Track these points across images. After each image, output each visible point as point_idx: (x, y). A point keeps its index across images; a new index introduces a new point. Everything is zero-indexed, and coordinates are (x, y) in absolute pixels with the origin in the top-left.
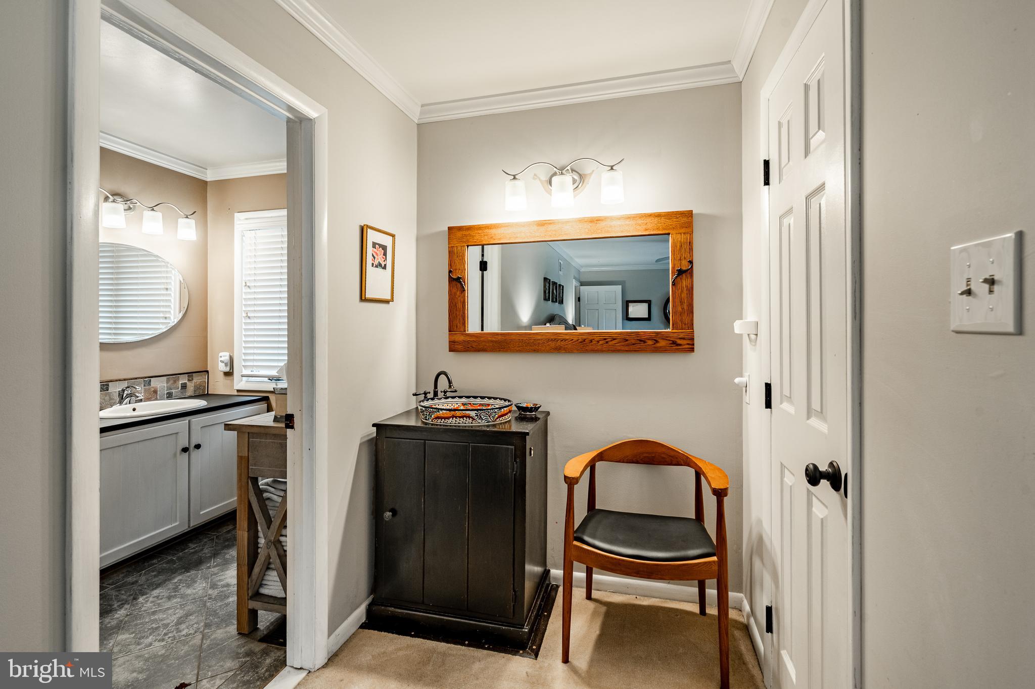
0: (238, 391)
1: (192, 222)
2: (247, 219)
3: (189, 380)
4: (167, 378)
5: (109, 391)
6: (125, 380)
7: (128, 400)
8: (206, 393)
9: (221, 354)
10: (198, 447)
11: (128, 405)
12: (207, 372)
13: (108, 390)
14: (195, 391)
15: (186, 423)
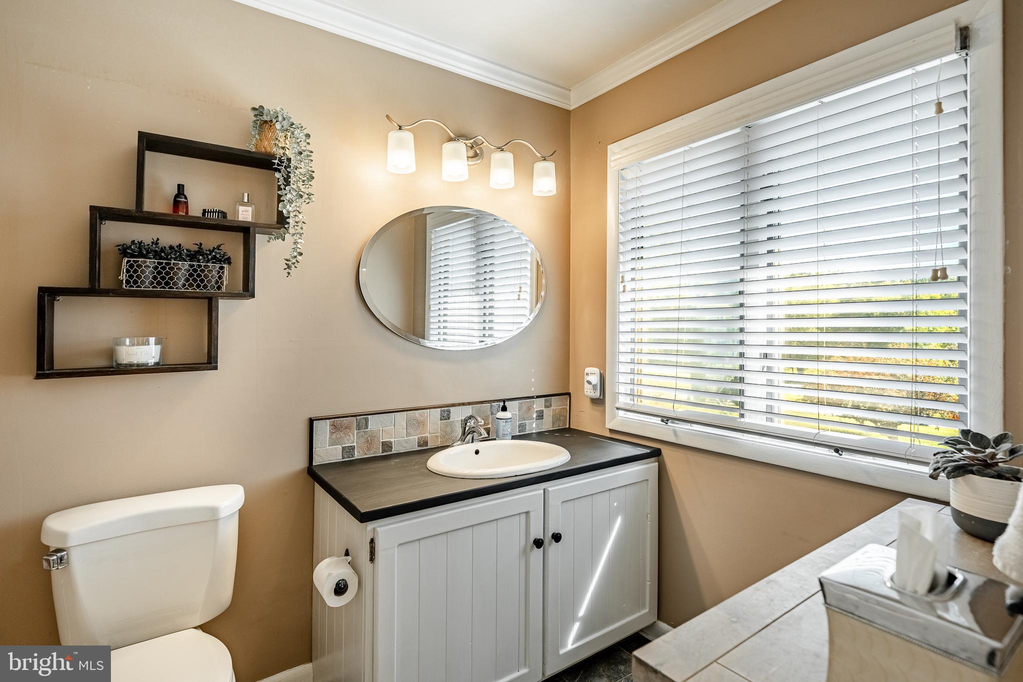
0: (611, 431)
1: (550, 166)
2: (627, 149)
3: (546, 407)
4: (519, 404)
5: (451, 420)
6: (469, 404)
7: (470, 437)
8: (568, 426)
9: (588, 370)
10: (557, 537)
11: (470, 445)
12: (569, 394)
13: (449, 419)
14: (553, 423)
15: (540, 494)
